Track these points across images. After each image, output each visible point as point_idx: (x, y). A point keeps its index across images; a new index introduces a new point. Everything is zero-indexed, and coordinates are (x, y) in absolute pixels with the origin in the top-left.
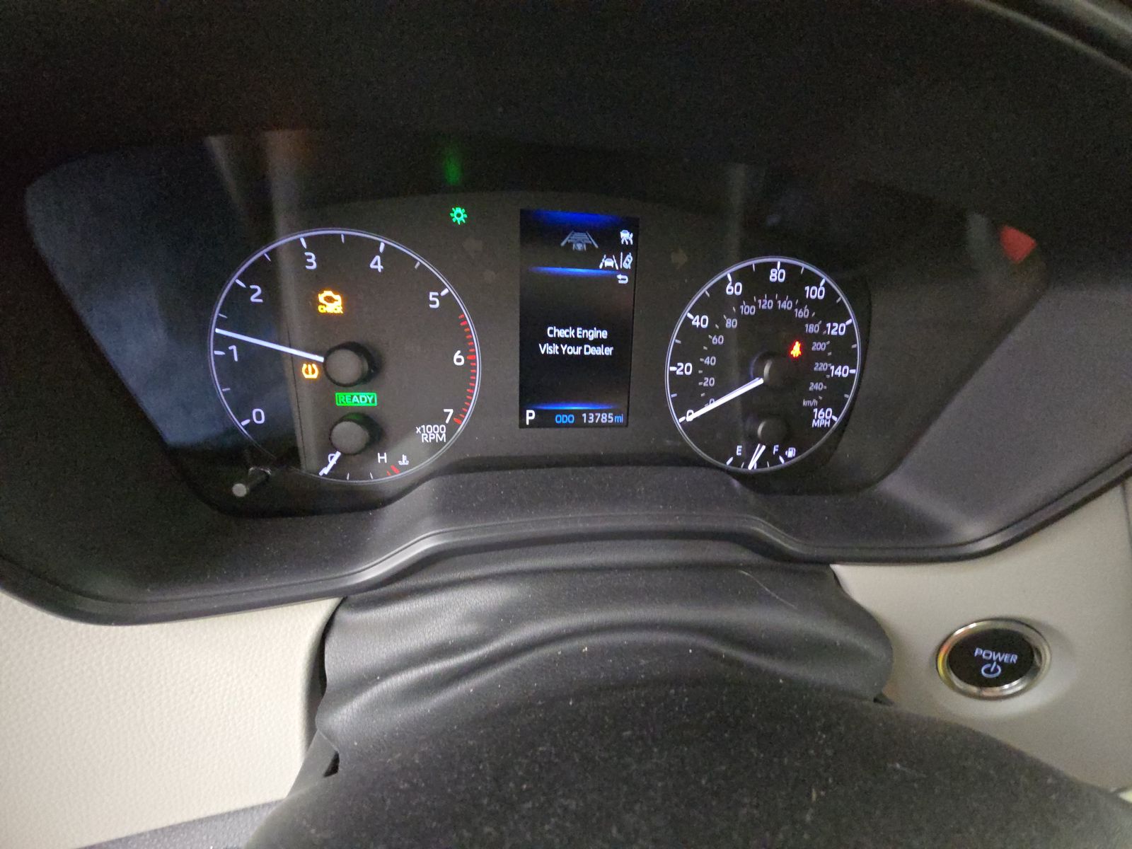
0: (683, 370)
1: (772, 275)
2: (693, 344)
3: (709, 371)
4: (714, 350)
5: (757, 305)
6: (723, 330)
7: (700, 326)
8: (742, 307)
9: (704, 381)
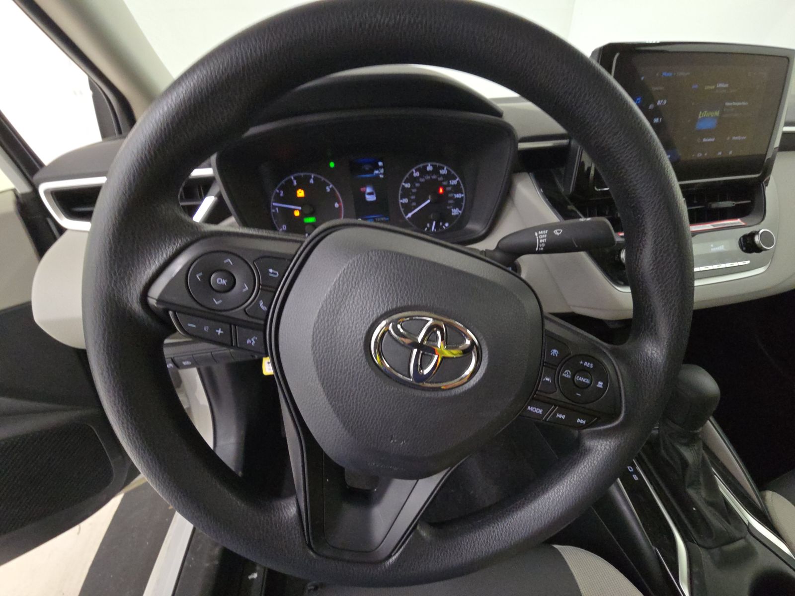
0: (405, 201)
1: (428, 168)
2: (406, 193)
3: (413, 201)
4: (413, 194)
5: (425, 178)
6: (415, 187)
7: (408, 187)
8: (420, 179)
9: (411, 204)
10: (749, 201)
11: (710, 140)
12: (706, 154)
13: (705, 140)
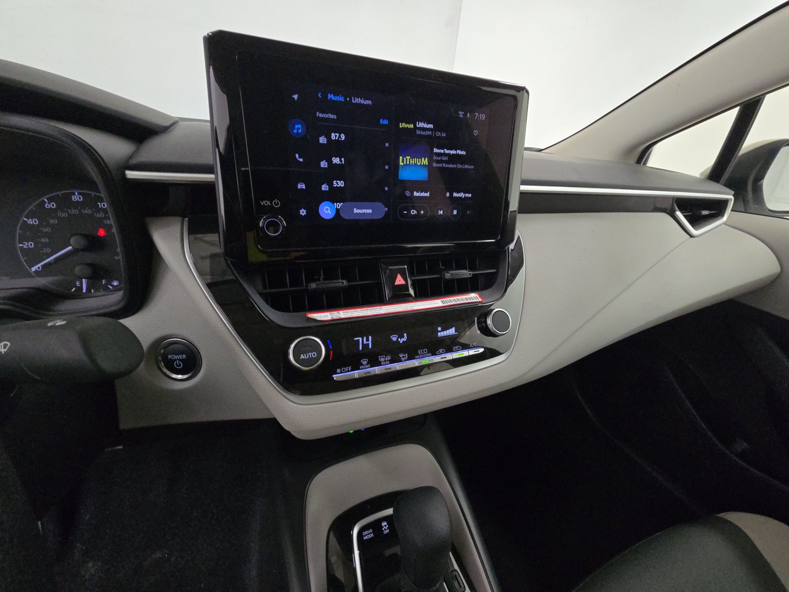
0: (28, 246)
1: (73, 198)
2: (31, 233)
3: (45, 245)
4: (46, 235)
5: (68, 212)
6: (48, 225)
7: (33, 224)
8: (58, 214)
9: (43, 250)
10: (495, 271)
11: (423, 194)
12: (422, 212)
13: (416, 194)
